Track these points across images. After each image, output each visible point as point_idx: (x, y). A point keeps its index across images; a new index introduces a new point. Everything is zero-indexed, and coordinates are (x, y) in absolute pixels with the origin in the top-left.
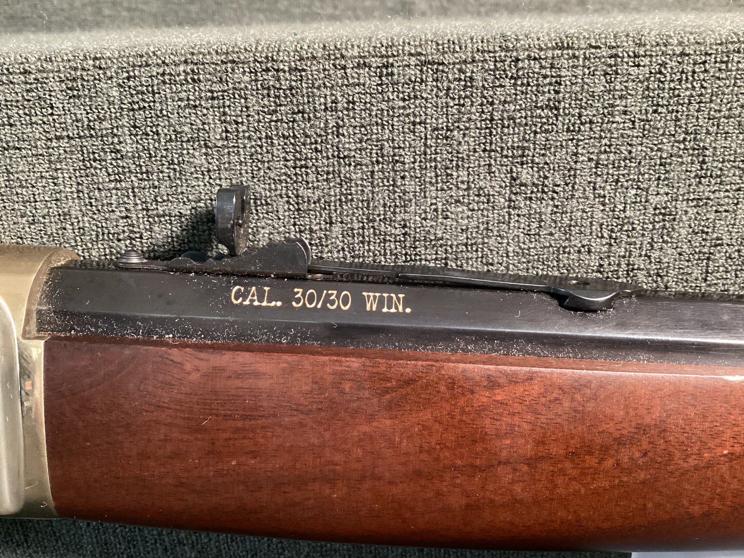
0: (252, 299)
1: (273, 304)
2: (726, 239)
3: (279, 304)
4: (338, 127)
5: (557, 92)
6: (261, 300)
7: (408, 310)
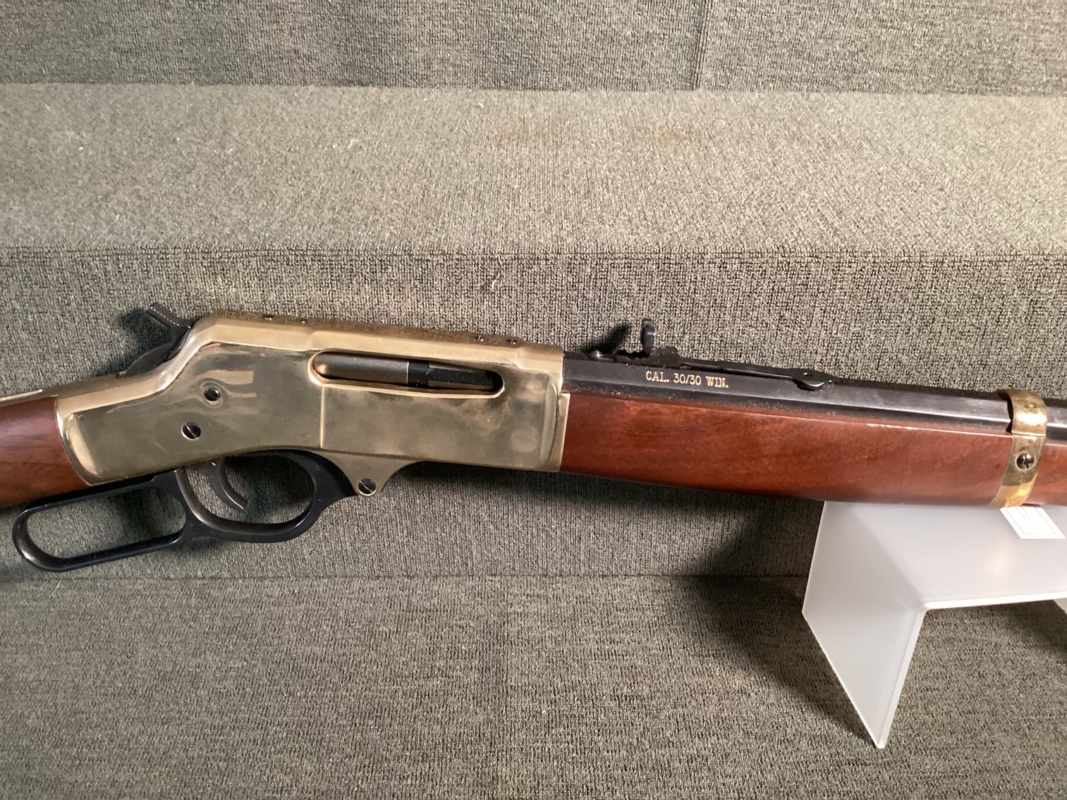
0: (656, 378)
1: (665, 381)
2: (890, 349)
3: (668, 381)
4: (695, 289)
5: (808, 278)
6: (660, 379)
7: (727, 386)
